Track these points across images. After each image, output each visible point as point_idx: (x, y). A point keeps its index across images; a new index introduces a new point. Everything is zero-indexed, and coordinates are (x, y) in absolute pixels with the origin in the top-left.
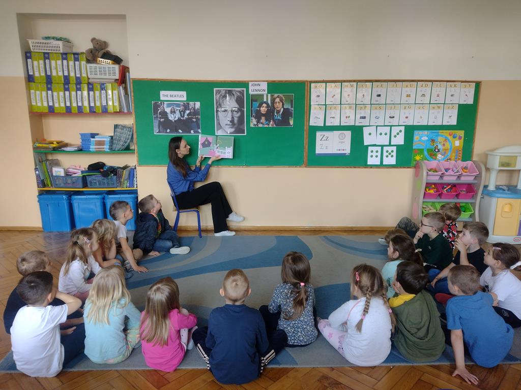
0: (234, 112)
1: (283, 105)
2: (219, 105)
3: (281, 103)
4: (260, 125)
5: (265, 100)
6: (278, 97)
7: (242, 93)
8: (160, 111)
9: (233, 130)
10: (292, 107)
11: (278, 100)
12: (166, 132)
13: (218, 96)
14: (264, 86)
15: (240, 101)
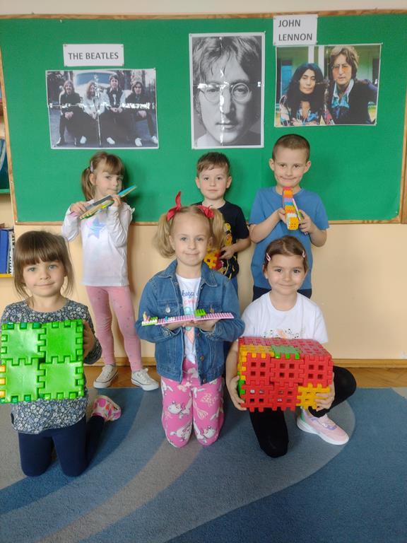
0: (237, 93)
1: (354, 72)
2: (201, 76)
3: (350, 68)
4: (298, 123)
5: (311, 60)
6: (342, 52)
7: (255, 43)
8: (62, 93)
9: (232, 136)
10: (375, 77)
11: (341, 60)
12: (79, 144)
13: (199, 53)
14: (310, 26)
15: (250, 64)
